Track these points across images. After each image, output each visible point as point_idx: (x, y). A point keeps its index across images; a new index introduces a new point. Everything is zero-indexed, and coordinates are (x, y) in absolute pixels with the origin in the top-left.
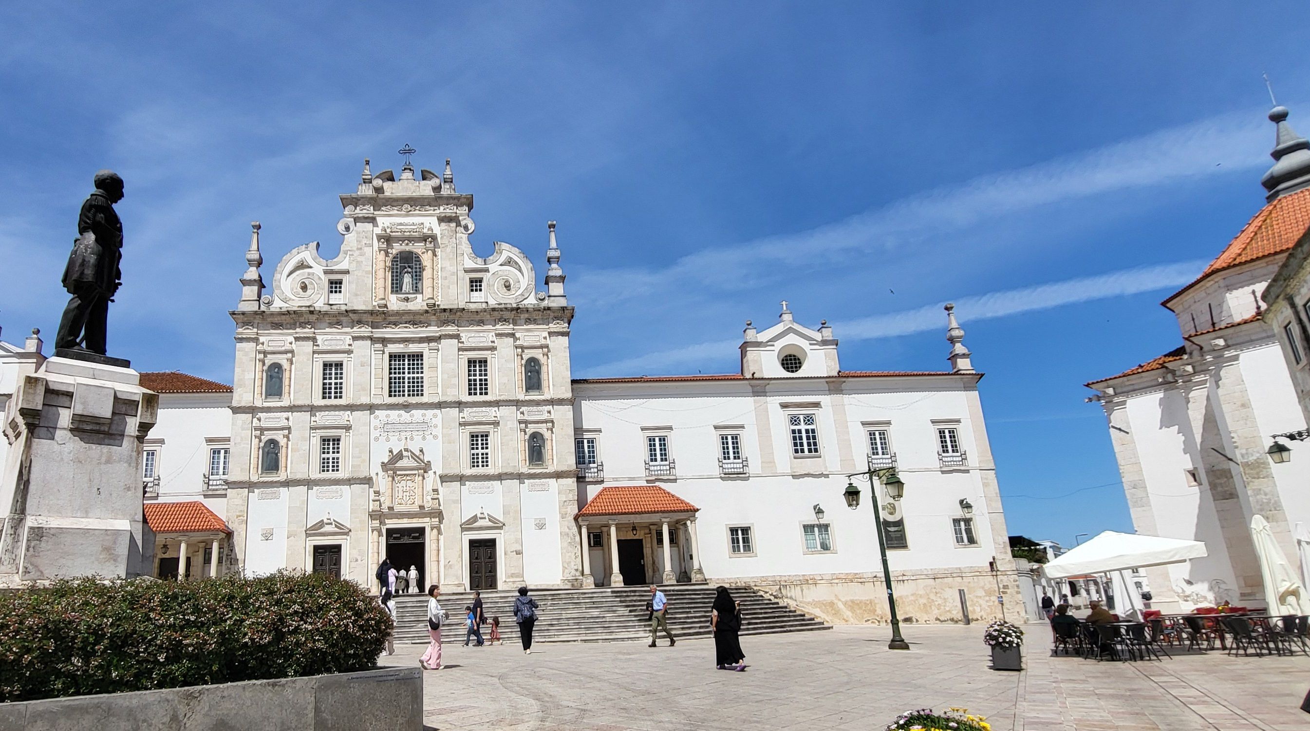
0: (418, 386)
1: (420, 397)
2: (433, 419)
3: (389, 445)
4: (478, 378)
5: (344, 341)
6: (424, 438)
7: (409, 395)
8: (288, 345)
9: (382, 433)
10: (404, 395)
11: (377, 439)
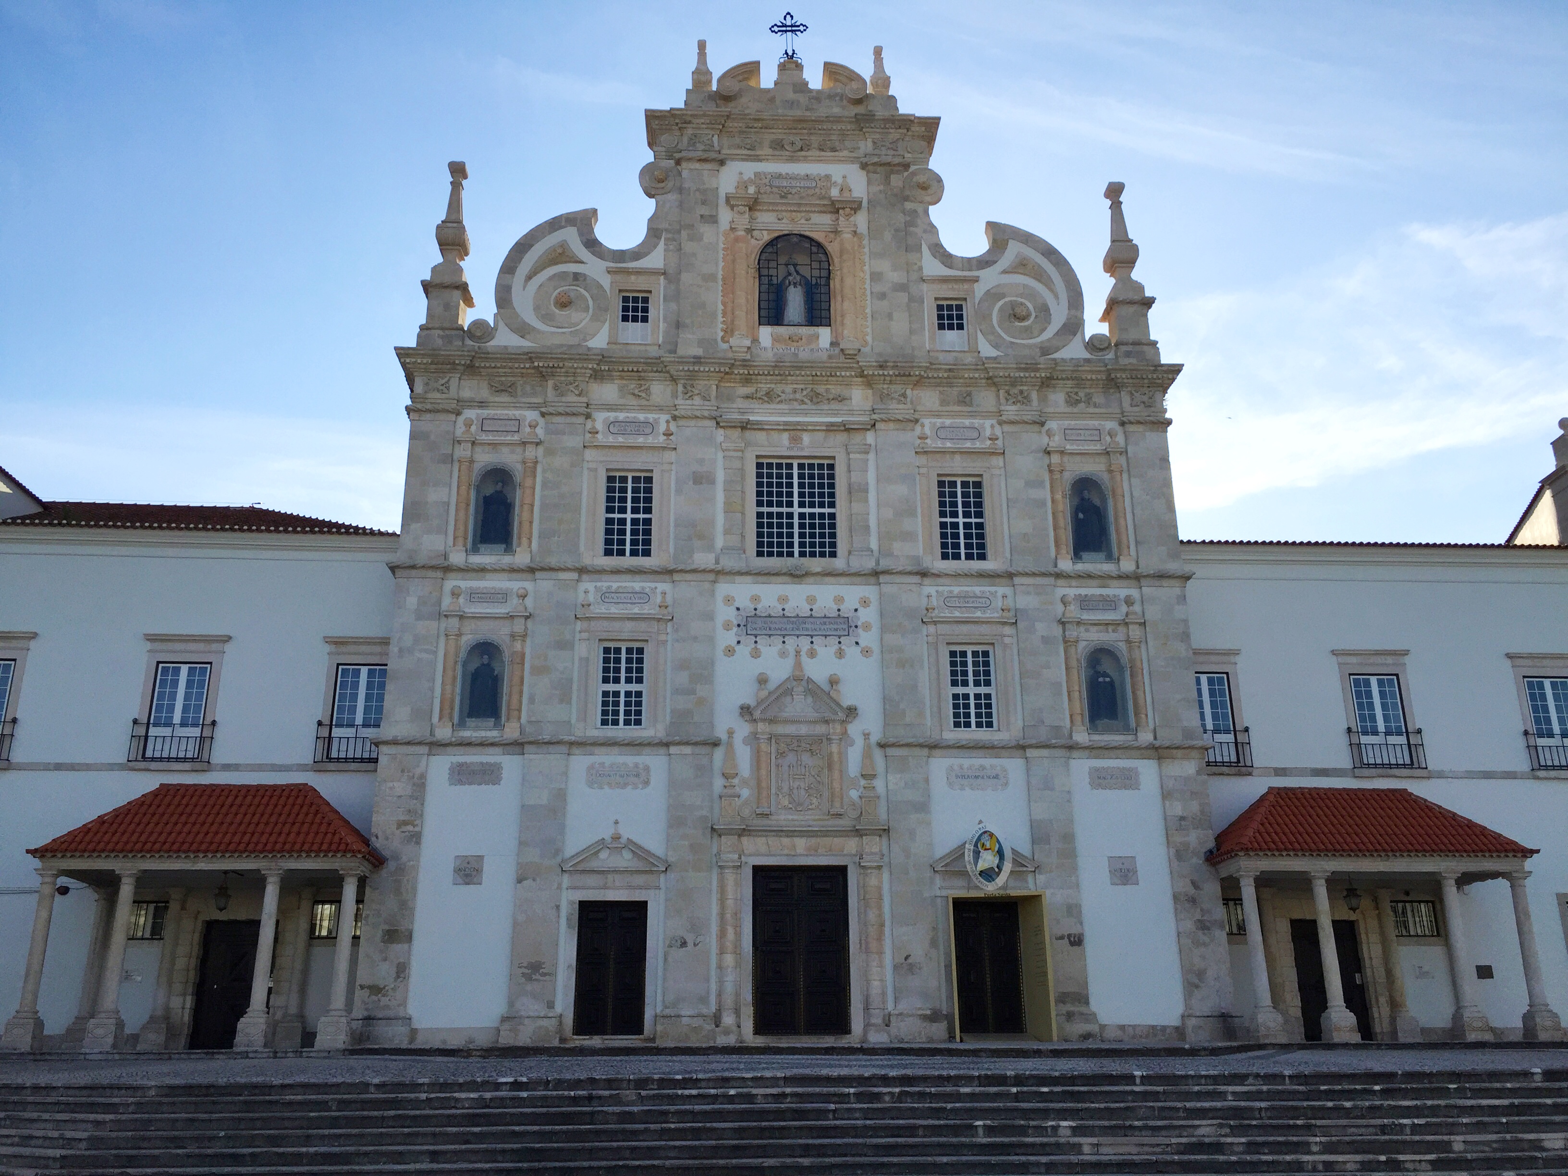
0: (822, 535)
1: (827, 560)
2: (861, 610)
3: (757, 667)
4: (961, 520)
5: (652, 426)
6: (840, 654)
7: (802, 554)
8: (528, 429)
9: (741, 639)
10: (791, 554)
11: (730, 651)
